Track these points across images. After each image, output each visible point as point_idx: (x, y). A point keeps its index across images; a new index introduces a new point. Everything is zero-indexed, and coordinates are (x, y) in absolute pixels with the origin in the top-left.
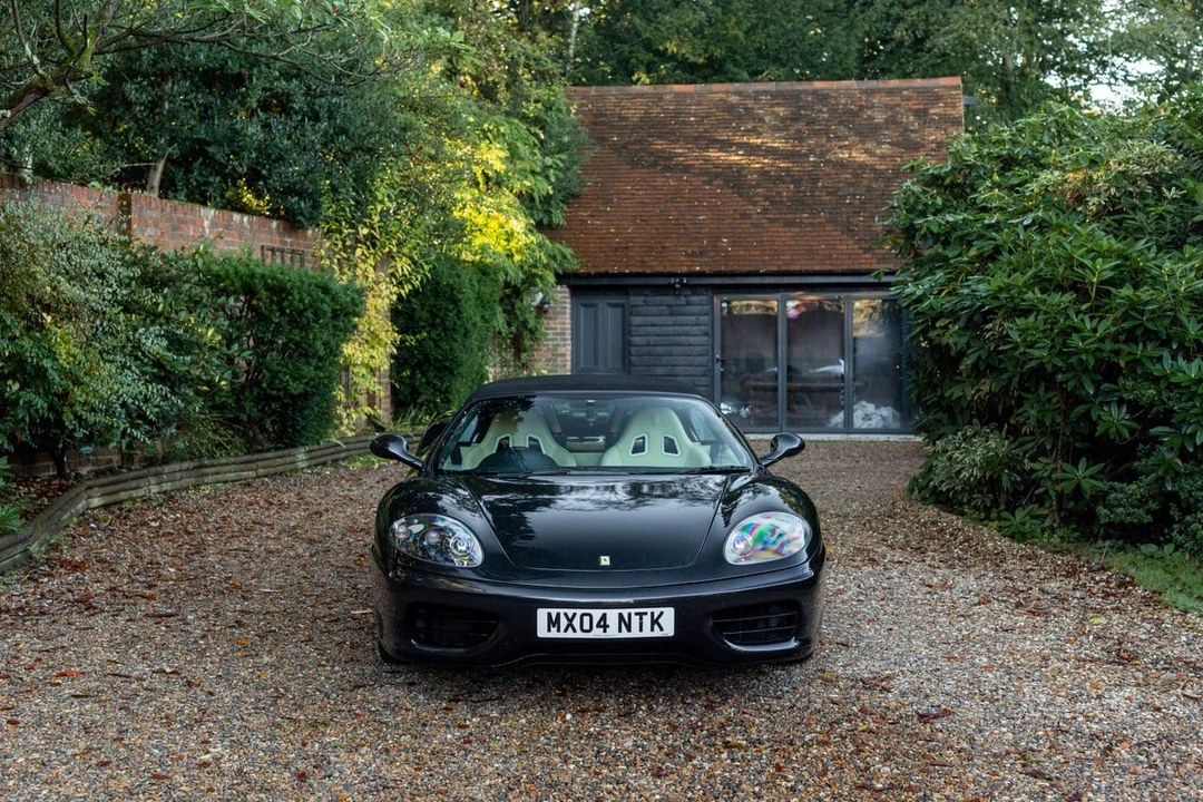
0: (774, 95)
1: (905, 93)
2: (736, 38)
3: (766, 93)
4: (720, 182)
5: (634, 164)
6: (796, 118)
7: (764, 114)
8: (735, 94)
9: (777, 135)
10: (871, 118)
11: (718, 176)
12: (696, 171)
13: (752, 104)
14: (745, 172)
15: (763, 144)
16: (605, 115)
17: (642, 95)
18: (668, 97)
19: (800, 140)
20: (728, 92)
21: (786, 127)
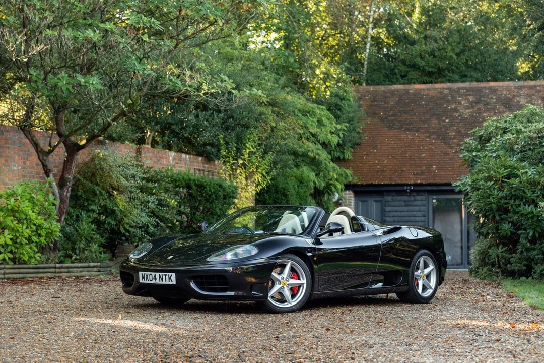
0: (468, 90)
1: (538, 88)
2: (451, 57)
3: (463, 88)
4: (435, 136)
5: (390, 128)
6: (478, 102)
7: (462, 100)
8: (447, 89)
9: (467, 111)
10: (518, 102)
11: (434, 133)
12: (422, 131)
13: (456, 95)
14: (448, 131)
15: (459, 116)
16: (377, 101)
17: (398, 90)
18: (411, 91)
19: (480, 113)
20: (443, 88)
21: (473, 107)
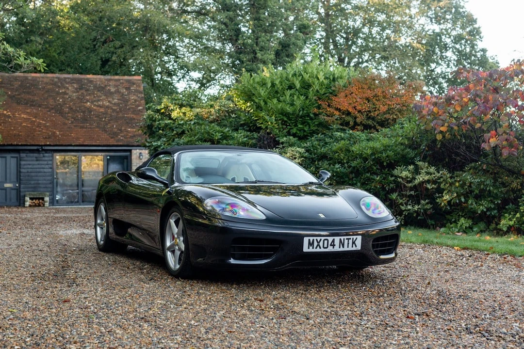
0: (72, 79)
1: (121, 81)
2: (54, 56)
3: (68, 78)
4: (53, 111)
5: (18, 103)
6: (81, 88)
7: (69, 86)
8: (56, 78)
9: (74, 94)
10: (109, 90)
11: (52, 109)
12: (44, 107)
13: (63, 82)
14: (63, 108)
15: (69, 97)
16: (5, 84)
17: (19, 77)
18: (30, 78)
19: (84, 96)
20: (54, 77)
21: (78, 92)
